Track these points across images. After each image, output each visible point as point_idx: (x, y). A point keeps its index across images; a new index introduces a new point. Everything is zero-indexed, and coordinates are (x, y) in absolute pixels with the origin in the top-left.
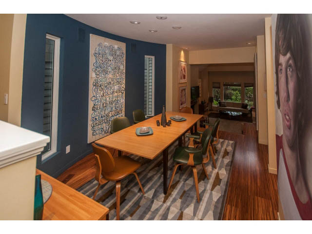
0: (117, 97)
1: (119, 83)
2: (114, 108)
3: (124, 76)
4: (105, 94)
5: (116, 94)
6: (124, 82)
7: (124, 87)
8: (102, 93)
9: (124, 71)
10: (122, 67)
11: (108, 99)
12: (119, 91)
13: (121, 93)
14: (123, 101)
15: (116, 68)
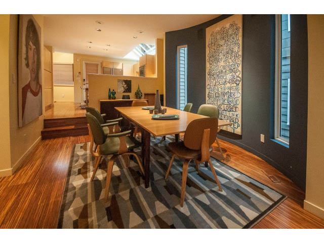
0: (230, 88)
1: (231, 71)
2: (226, 101)
3: (239, 61)
4: (217, 84)
5: (228, 85)
6: (240, 68)
7: (240, 76)
8: (214, 82)
9: (240, 53)
10: (236, 49)
11: (220, 89)
12: (233, 81)
13: (235, 85)
14: (238, 95)
15: (227, 53)
